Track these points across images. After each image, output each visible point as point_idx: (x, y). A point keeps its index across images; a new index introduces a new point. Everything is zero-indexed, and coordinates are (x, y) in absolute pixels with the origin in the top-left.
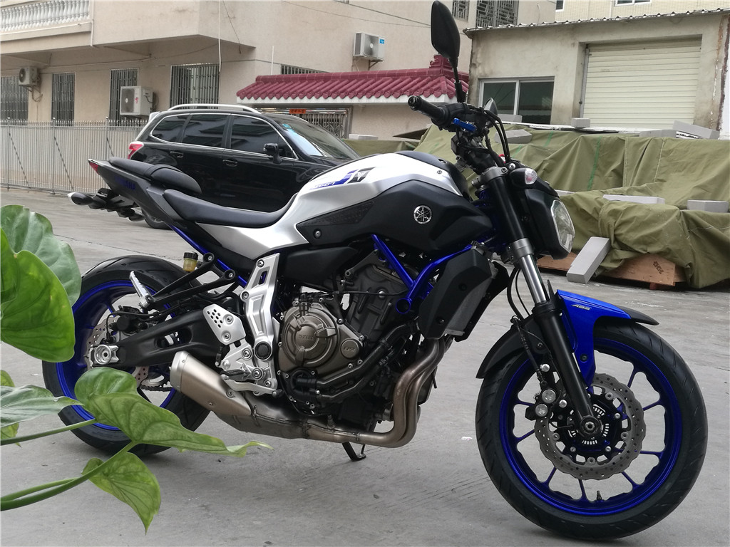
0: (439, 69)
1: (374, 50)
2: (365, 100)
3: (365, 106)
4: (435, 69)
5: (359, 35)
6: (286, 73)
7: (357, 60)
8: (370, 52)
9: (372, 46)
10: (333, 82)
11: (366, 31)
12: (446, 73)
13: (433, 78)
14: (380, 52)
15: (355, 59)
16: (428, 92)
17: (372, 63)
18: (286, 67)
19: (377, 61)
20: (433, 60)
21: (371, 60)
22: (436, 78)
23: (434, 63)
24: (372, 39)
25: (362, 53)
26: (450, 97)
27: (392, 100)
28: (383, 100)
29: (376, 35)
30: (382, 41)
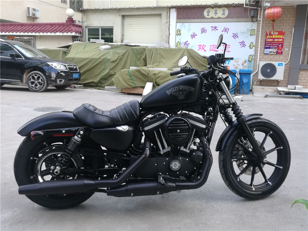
0: (70, 23)
1: (35, 14)
2: (41, 34)
4: (68, 23)
5: (28, 8)
6: (2, 22)
7: (29, 18)
8: (34, 15)
9: (34, 12)
11: (31, 7)
12: (72, 24)
13: (68, 26)
14: (37, 15)
15: (28, 17)
16: (68, 31)
17: (35, 19)
18: (4, 20)
19: (37, 18)
20: (67, 20)
21: (34, 18)
22: (69, 26)
23: (67, 21)
24: (34, 10)
25: (31, 15)
26: (76, 33)
27: (53, 34)
28: (49, 34)
29: (35, 8)
30: (38, 11)
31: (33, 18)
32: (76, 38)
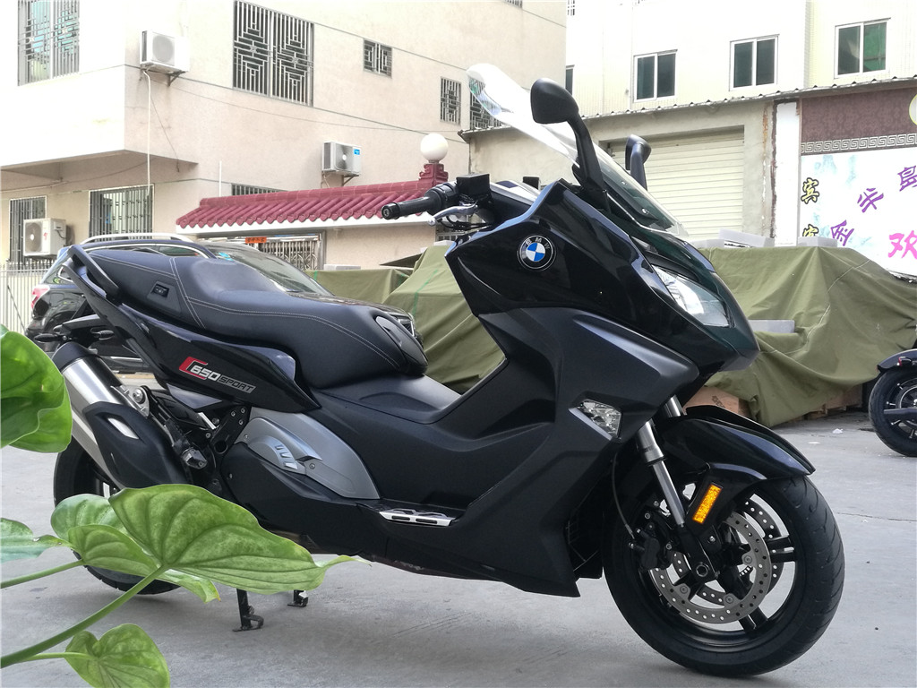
0: (432, 181)
1: (347, 163)
2: (341, 222)
3: (343, 230)
4: (426, 182)
5: (327, 146)
6: (238, 194)
7: (328, 175)
8: (343, 165)
9: (344, 157)
10: (299, 202)
11: (336, 140)
14: (355, 167)
15: (325, 174)
17: (346, 179)
18: (238, 187)
19: (352, 176)
20: (423, 170)
21: (343, 174)
23: (425, 174)
24: (345, 149)
25: (333, 167)
27: (375, 220)
28: (364, 221)
29: (350, 145)
30: (357, 152)
31: (343, 177)
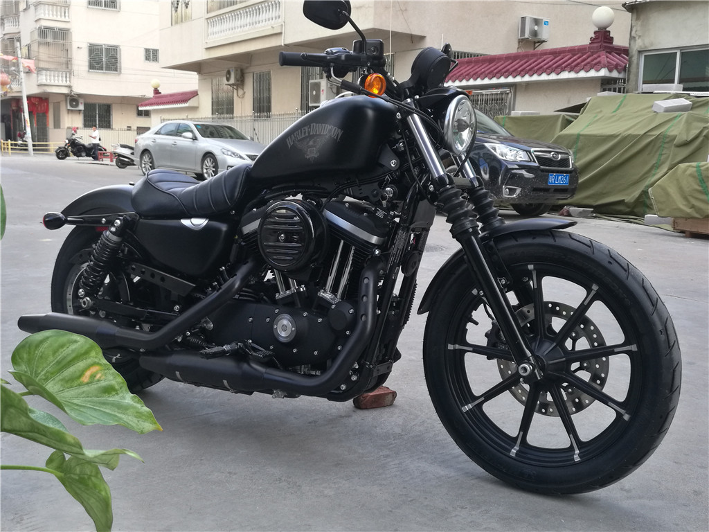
0: (600, 44)
1: (538, 32)
2: (527, 78)
3: (528, 84)
4: (595, 45)
5: (524, 19)
7: (522, 42)
8: (535, 33)
9: (536, 28)
10: (498, 63)
11: (530, 15)
12: (606, 47)
13: (593, 54)
14: (545, 33)
15: (520, 41)
16: (588, 67)
17: (537, 45)
19: (542, 42)
20: (593, 36)
21: (536, 40)
22: (597, 52)
23: (594, 39)
24: (537, 22)
25: (527, 36)
26: (610, 71)
27: (553, 76)
28: (544, 77)
29: (540, 18)
30: (546, 23)
31: (535, 43)
32: (611, 84)
